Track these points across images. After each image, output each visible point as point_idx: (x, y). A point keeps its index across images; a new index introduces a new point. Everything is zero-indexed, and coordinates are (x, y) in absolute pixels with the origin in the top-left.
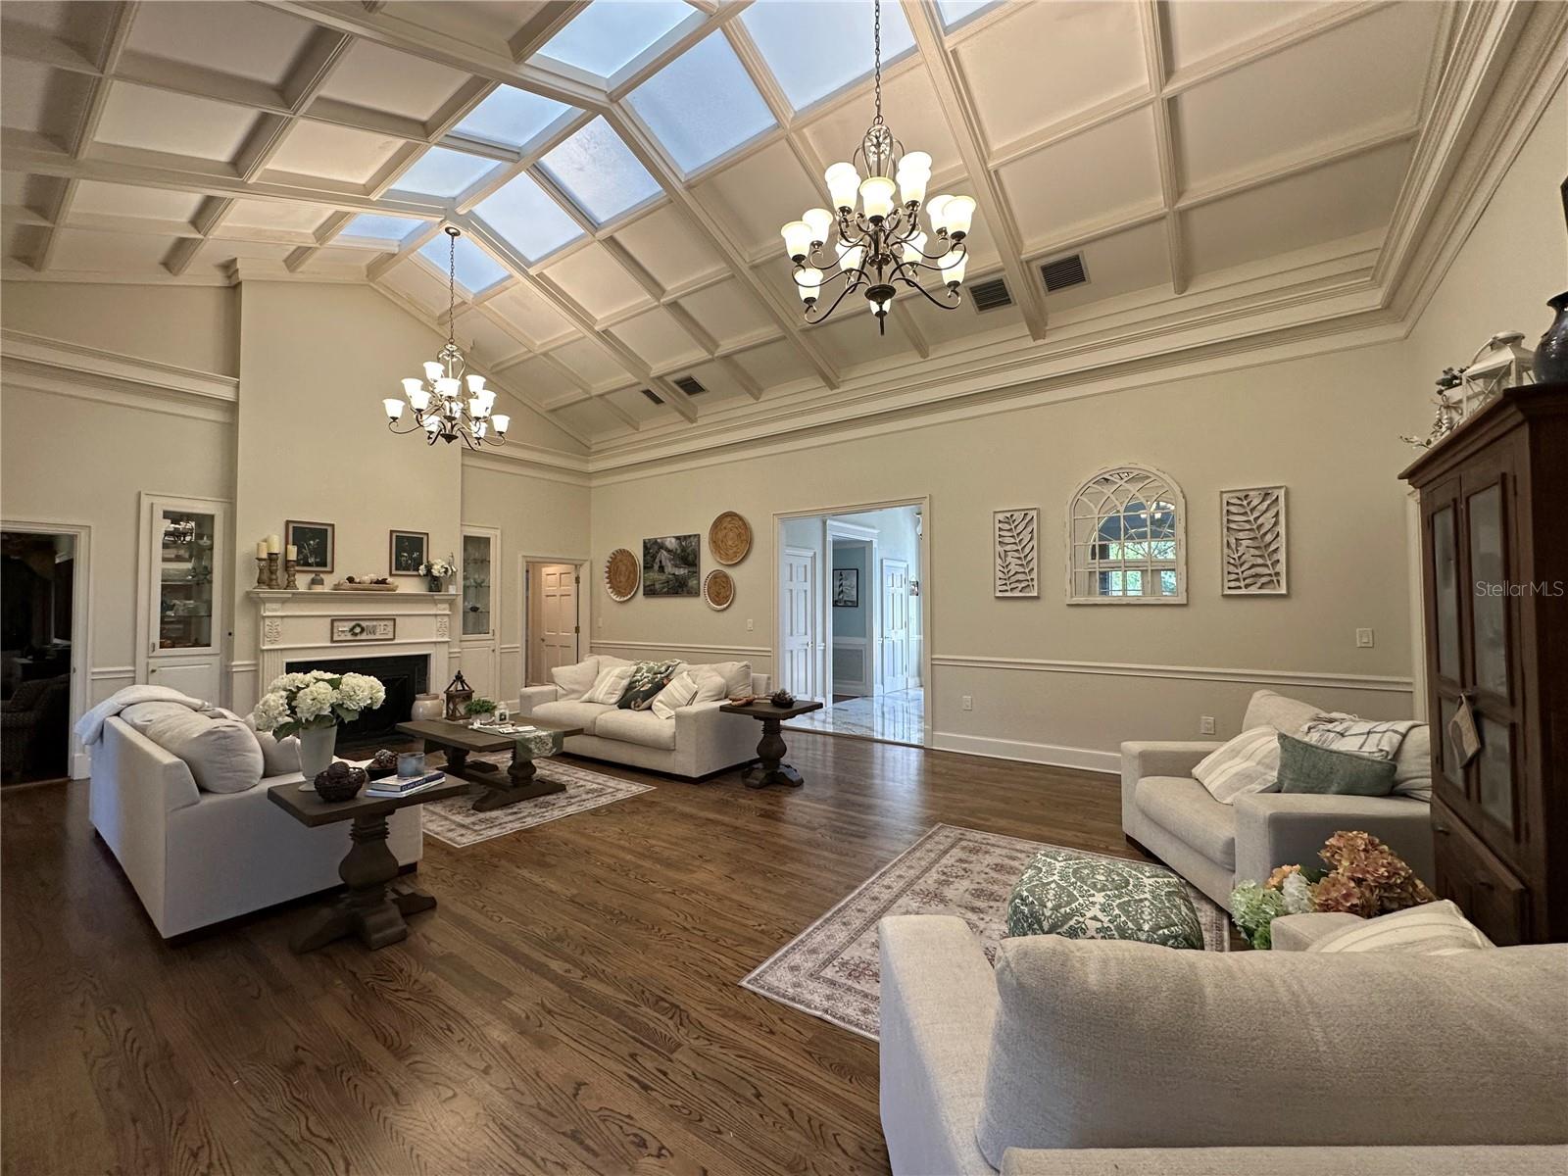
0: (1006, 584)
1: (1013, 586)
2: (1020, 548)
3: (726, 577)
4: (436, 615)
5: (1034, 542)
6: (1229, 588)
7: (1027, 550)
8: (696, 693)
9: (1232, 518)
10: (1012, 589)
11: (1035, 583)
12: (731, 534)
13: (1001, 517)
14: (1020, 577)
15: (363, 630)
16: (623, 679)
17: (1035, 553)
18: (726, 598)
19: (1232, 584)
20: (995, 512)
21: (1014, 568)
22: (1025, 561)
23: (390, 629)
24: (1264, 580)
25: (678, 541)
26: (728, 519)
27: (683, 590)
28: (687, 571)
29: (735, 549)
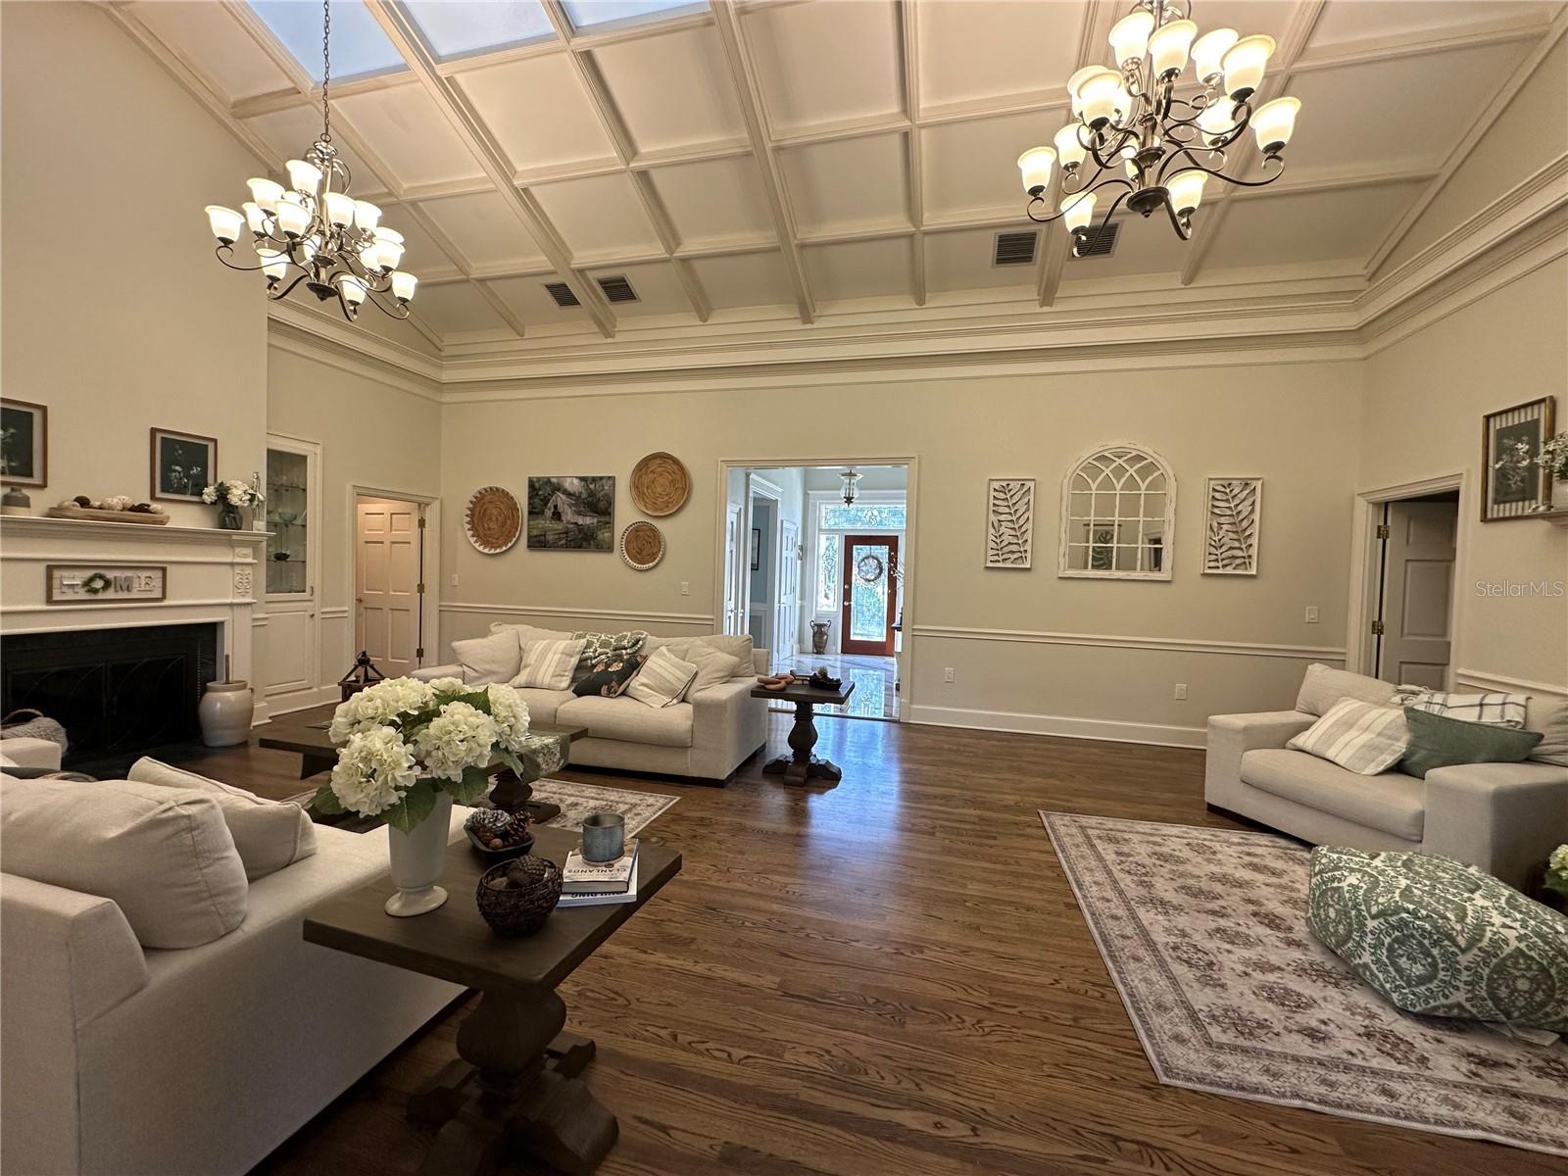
0: (998, 555)
1: (1004, 556)
2: (1014, 518)
3: (654, 531)
4: (232, 564)
5: (1030, 514)
6: (1209, 568)
7: (1021, 522)
8: (696, 673)
9: (1217, 503)
10: (1004, 560)
11: (1029, 555)
12: (661, 480)
13: (996, 485)
14: (1014, 548)
15: (107, 584)
16: (572, 656)
17: (1029, 525)
18: (653, 557)
19: (1212, 564)
20: (991, 480)
21: (1007, 539)
22: (1019, 532)
23: (158, 583)
24: (1238, 561)
25: (583, 483)
26: (659, 461)
27: (589, 544)
28: (595, 520)
29: (666, 498)
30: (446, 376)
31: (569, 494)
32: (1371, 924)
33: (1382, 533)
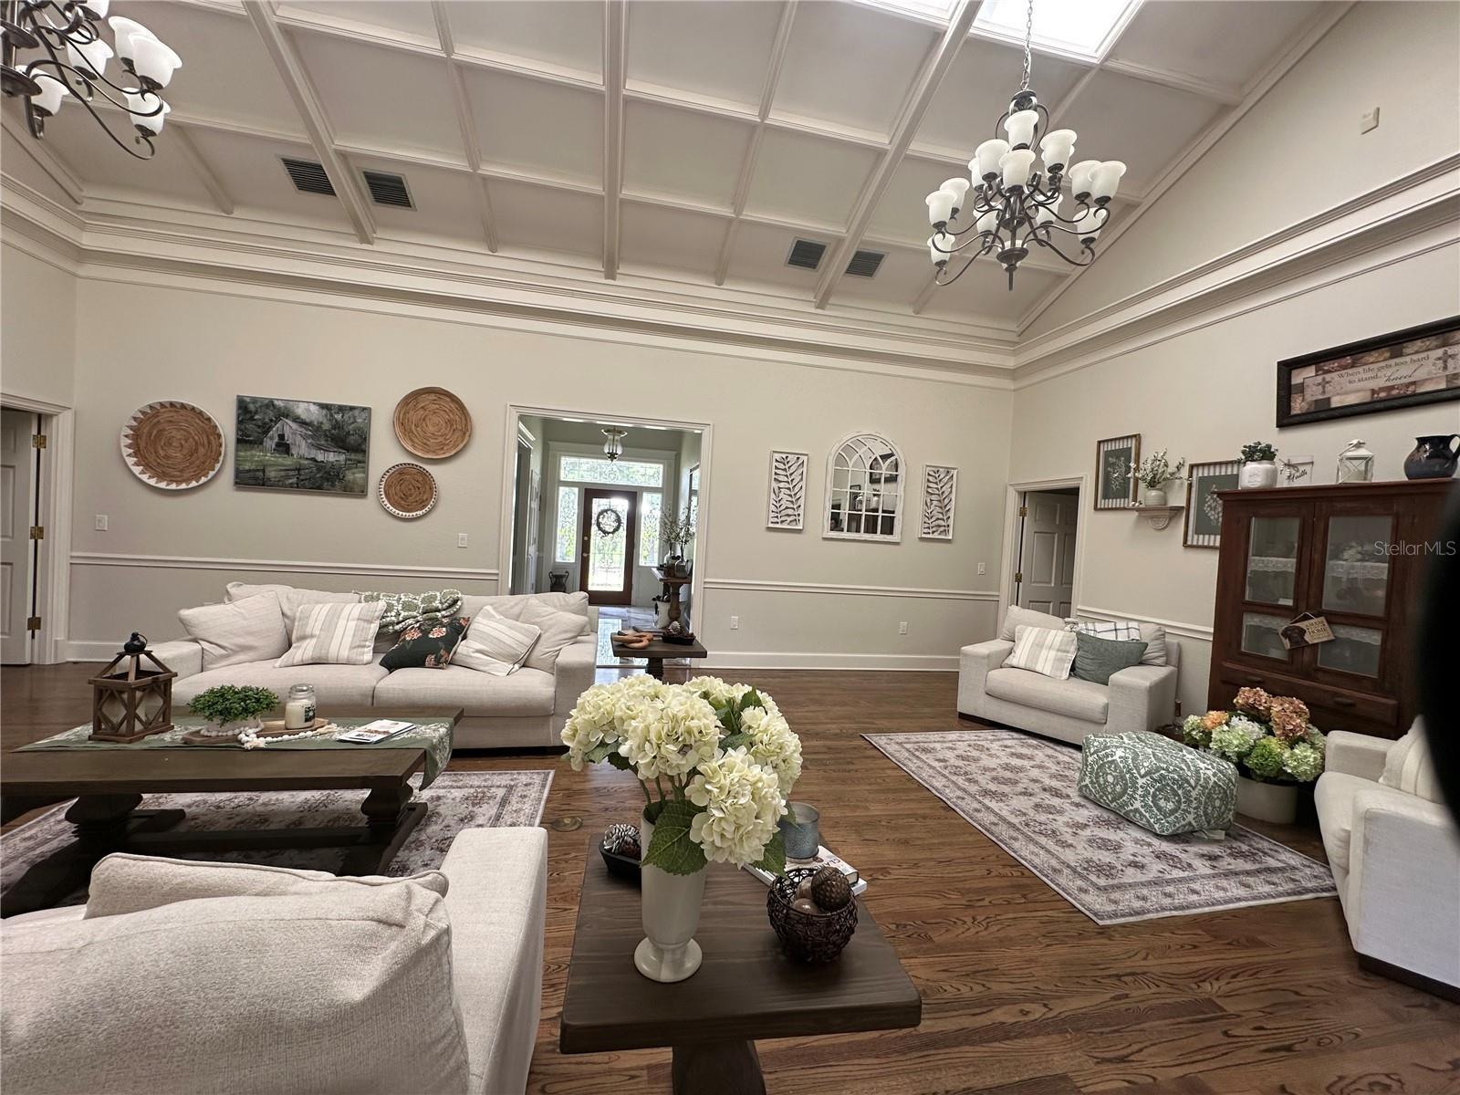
0: (777, 517)
1: (783, 519)
2: (791, 486)
3: (426, 476)
5: (803, 483)
6: (924, 533)
7: (796, 489)
8: (540, 636)
9: (931, 485)
10: (782, 522)
11: (801, 518)
12: (436, 419)
13: (777, 456)
14: (790, 512)
17: (802, 493)
18: (422, 504)
19: (926, 530)
20: (774, 452)
21: (784, 504)
22: (794, 498)
24: (942, 529)
25: (324, 412)
26: (433, 397)
27: (333, 486)
28: (342, 458)
29: (441, 439)
30: (88, 241)
31: (303, 423)
32: (1141, 781)
33: (1023, 513)
